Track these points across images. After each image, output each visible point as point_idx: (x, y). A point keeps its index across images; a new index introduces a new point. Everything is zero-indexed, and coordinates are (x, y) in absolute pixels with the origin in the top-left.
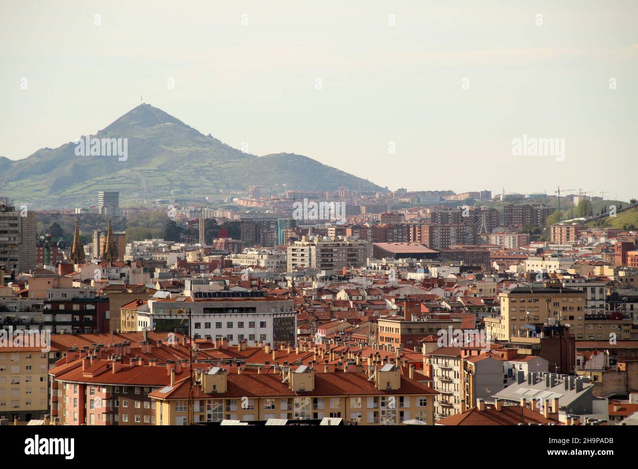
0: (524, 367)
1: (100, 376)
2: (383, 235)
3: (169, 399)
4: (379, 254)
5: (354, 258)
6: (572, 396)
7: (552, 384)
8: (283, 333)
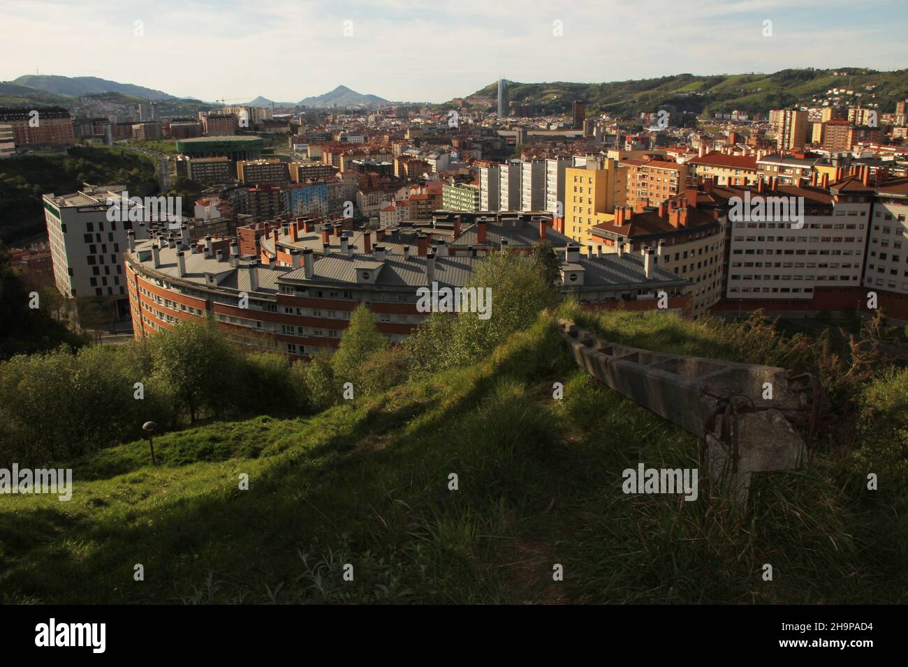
0: (411, 146)
1: (330, 151)
2: (388, 113)
3: (343, 156)
4: (387, 117)
5: (382, 119)
6: (419, 152)
7: (415, 149)
8: (366, 139)
